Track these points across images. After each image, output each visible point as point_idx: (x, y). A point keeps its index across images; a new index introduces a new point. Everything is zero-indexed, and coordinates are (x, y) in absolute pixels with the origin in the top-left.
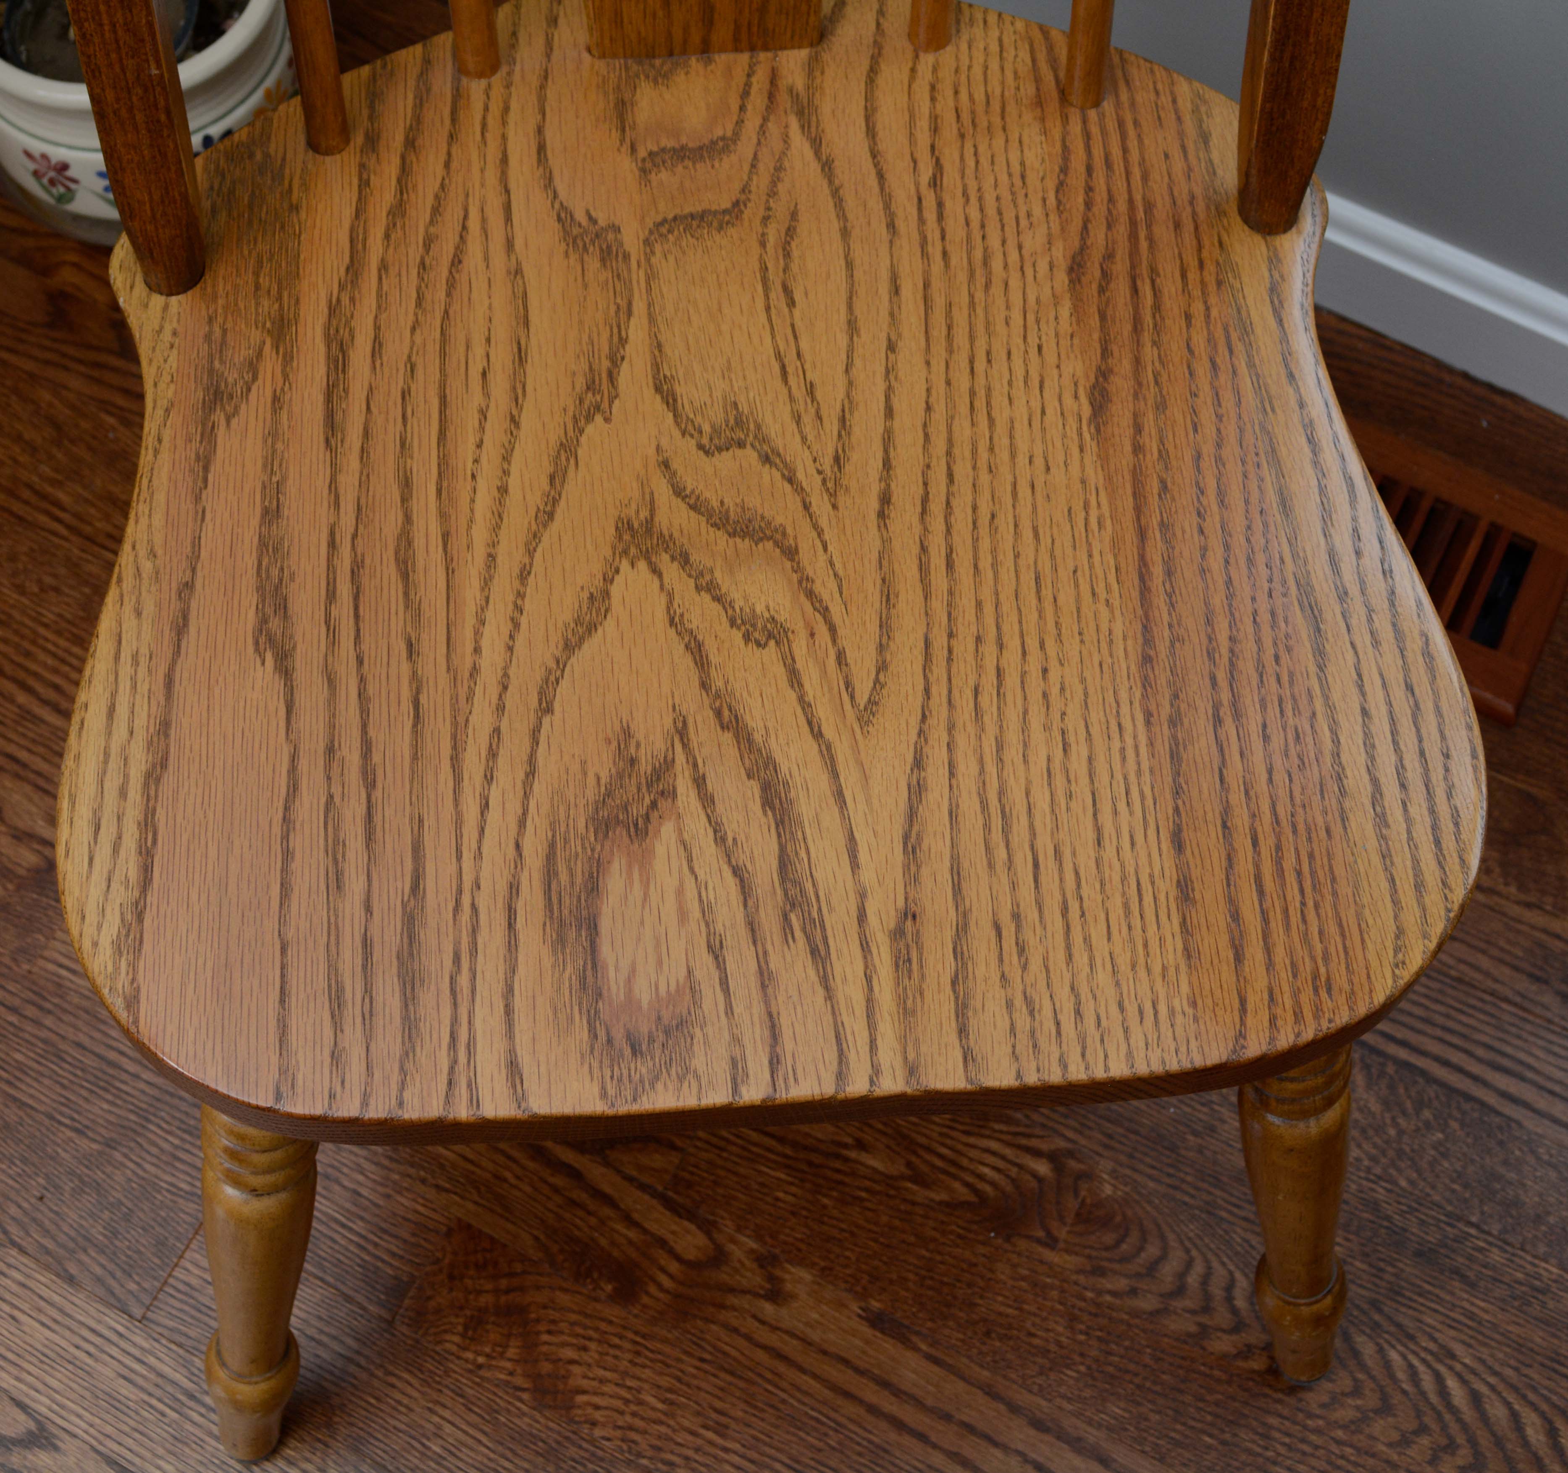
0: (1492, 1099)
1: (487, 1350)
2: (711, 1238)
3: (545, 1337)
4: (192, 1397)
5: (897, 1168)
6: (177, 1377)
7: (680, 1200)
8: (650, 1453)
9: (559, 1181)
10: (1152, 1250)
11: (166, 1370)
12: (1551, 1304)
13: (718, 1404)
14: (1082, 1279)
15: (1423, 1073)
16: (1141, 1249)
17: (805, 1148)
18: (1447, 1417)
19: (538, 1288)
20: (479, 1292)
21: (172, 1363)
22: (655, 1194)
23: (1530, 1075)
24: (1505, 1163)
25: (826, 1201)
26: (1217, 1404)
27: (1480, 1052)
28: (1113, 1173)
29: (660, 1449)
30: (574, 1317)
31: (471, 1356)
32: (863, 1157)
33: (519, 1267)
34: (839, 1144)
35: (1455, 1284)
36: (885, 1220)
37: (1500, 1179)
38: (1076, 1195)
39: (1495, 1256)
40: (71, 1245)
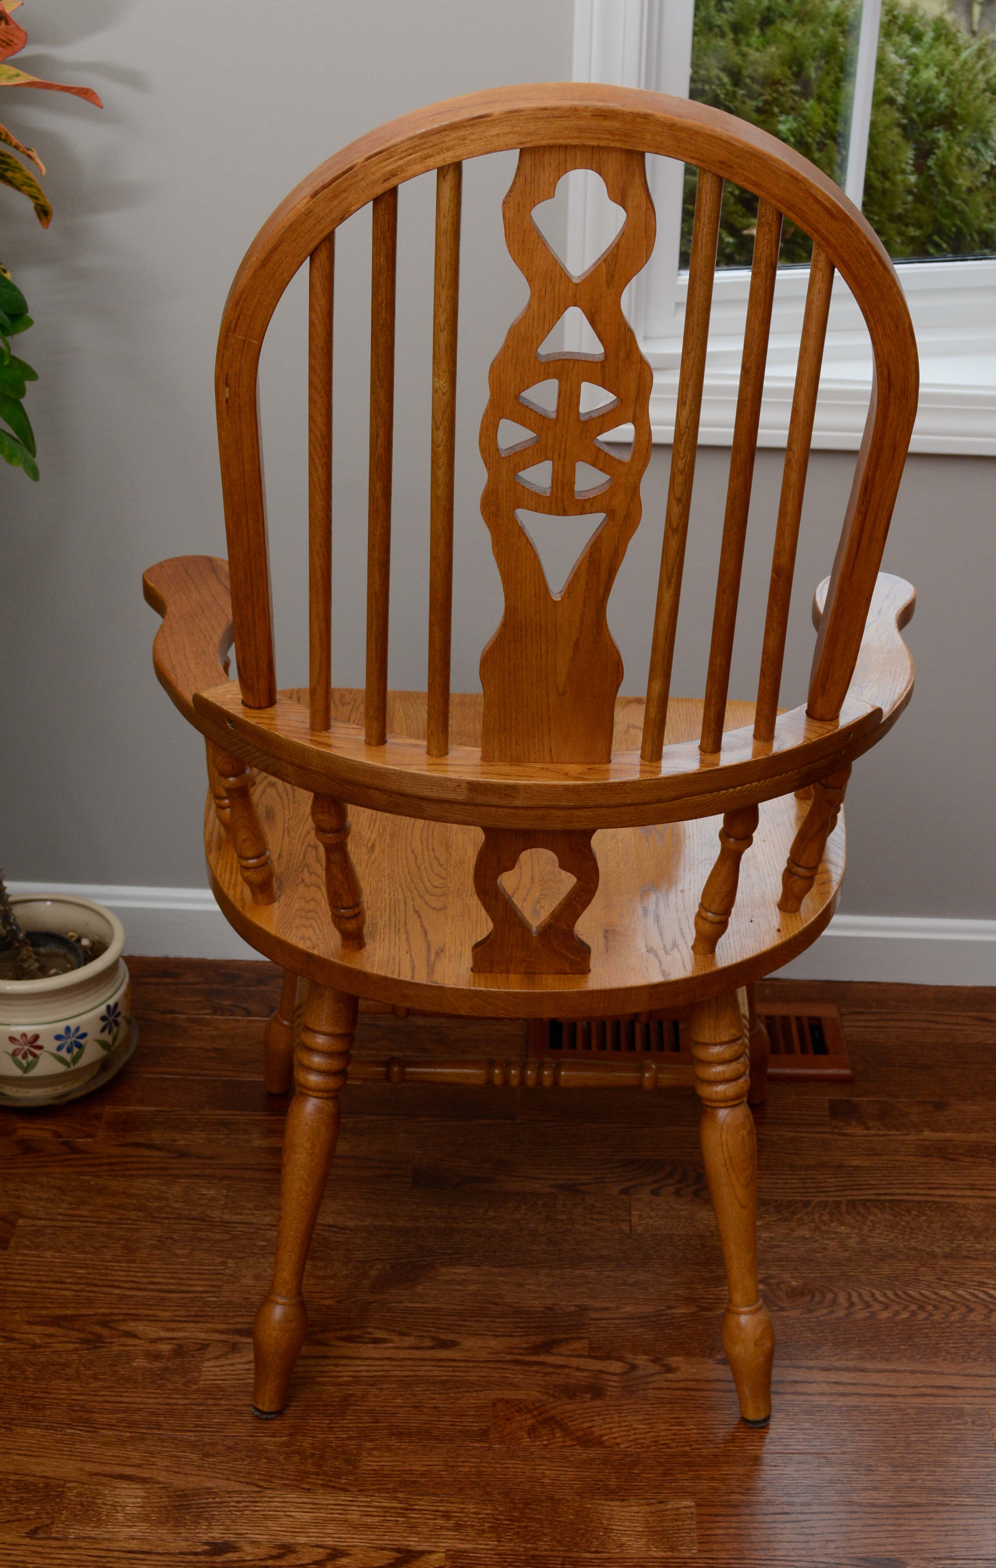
0: (938, 1199)
1: (546, 1438)
2: (625, 1362)
3: (571, 1424)
4: (408, 1510)
5: (693, 1309)
6: (394, 1505)
7: (599, 1354)
8: (653, 1444)
9: (535, 1368)
10: (830, 1296)
11: (385, 1504)
13: (673, 1416)
14: (806, 1316)
15: (902, 1200)
16: (824, 1297)
17: (646, 1317)
19: (554, 1408)
20: (526, 1420)
21: (387, 1501)
22: (585, 1356)
23: (947, 1186)
24: (959, 1216)
25: (668, 1331)
26: (898, 1334)
27: (921, 1186)
28: (792, 1277)
29: (656, 1441)
30: (580, 1412)
31: (539, 1443)
32: (674, 1311)
33: (538, 1404)
34: (660, 1311)
35: (968, 1261)
36: (700, 1328)
37: (961, 1222)
38: (781, 1290)
39: (978, 1246)
40: (299, 1478)
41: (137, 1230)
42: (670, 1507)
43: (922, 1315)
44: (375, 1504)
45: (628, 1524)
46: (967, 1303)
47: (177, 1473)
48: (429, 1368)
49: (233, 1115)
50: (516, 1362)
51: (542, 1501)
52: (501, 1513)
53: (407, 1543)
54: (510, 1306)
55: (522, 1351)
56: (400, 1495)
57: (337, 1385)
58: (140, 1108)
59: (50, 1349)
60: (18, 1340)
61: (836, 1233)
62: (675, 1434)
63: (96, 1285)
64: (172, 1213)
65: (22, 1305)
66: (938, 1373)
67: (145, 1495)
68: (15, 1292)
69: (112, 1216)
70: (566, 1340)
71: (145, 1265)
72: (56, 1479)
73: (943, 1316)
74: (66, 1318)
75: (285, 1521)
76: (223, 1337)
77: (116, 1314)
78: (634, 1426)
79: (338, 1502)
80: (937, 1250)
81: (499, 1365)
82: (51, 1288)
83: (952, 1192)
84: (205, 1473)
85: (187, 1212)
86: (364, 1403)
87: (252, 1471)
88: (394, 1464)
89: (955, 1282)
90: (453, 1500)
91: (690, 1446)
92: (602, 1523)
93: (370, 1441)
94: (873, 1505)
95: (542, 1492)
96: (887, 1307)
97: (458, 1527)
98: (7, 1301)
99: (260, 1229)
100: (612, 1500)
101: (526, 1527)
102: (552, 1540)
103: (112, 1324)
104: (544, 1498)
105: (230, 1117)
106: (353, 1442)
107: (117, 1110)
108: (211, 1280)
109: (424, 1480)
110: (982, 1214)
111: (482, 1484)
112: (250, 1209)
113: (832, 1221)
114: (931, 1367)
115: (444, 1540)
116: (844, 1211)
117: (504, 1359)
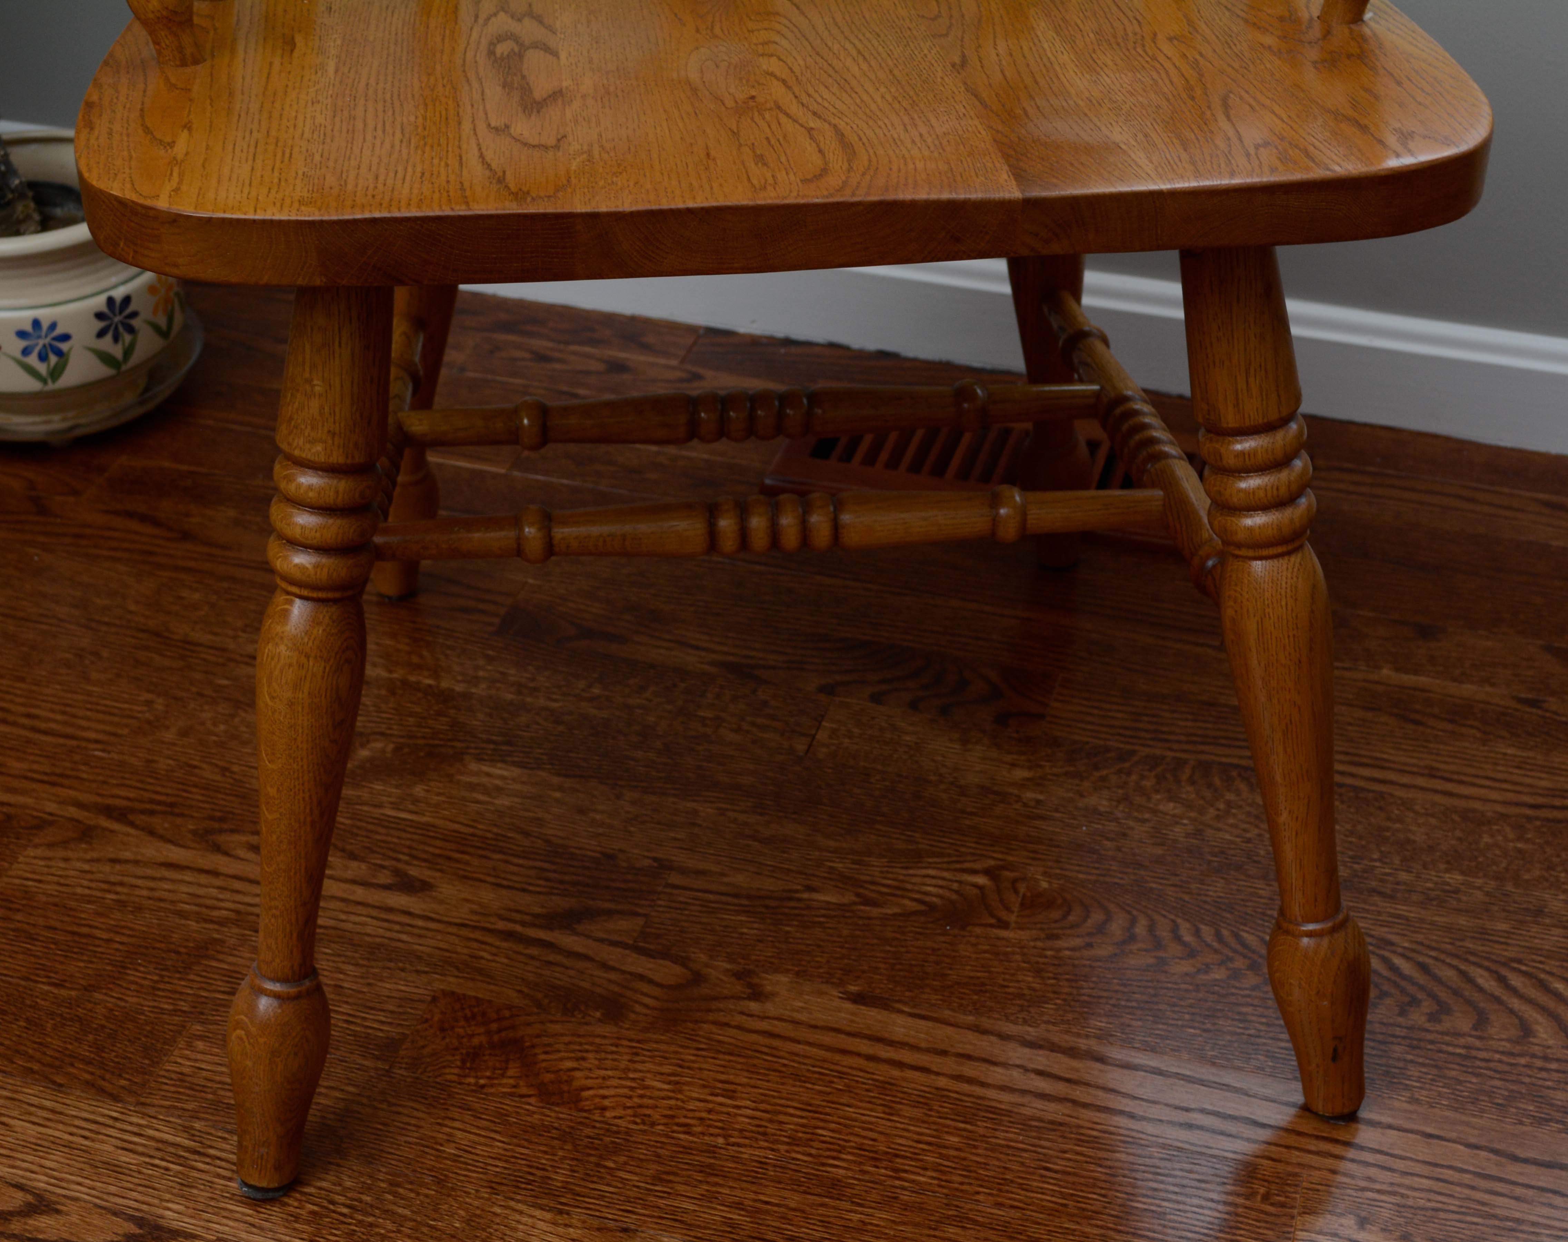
0: (1362, 783)
1: (488, 1074)
2: (686, 967)
3: (543, 1057)
4: (195, 1153)
5: (848, 898)
6: (178, 1140)
7: (652, 947)
8: (664, 1121)
9: (534, 951)
10: (1097, 917)
11: (166, 1137)
12: (1464, 898)
13: (723, 1077)
14: (1039, 944)
16: (1086, 917)
17: (760, 897)
18: (1403, 984)
19: (529, 1024)
20: (471, 1036)
21: (172, 1131)
22: (625, 946)
23: (1387, 765)
24: (1389, 819)
25: (788, 928)
26: (1191, 1006)
28: (1045, 874)
29: (673, 1117)
30: (568, 1039)
31: (472, 1080)
32: (815, 896)
33: (507, 1013)
34: (790, 891)
35: (1376, 899)
36: (845, 932)
37: (1388, 829)
38: (1016, 892)
39: (1403, 876)
40: (57, 1063)
41: (56, 635)
44: (151, 1132)
48: (363, 919)
50: (509, 935)
53: (160, 1211)
54: (547, 841)
56: (197, 1125)
58: (168, 464)
61: (1155, 812)
62: (710, 1111)
64: (120, 618)
66: (1236, 1090)
69: (33, 610)
70: (610, 913)
71: (34, 688)
76: (80, 814)
78: (648, 1082)
79: (94, 1117)
81: (478, 935)
83: (1392, 776)
85: (142, 620)
91: (725, 1137)
93: (203, 1023)
96: (1192, 954)
100: (541, 1208)
101: (371, 1225)
104: (428, 1180)
106: (175, 1020)
107: (135, 463)
108: (116, 724)
110: (1433, 821)
113: (1157, 792)
114: (1229, 1078)
115: (225, 1221)
116: (1184, 777)
117: (493, 927)
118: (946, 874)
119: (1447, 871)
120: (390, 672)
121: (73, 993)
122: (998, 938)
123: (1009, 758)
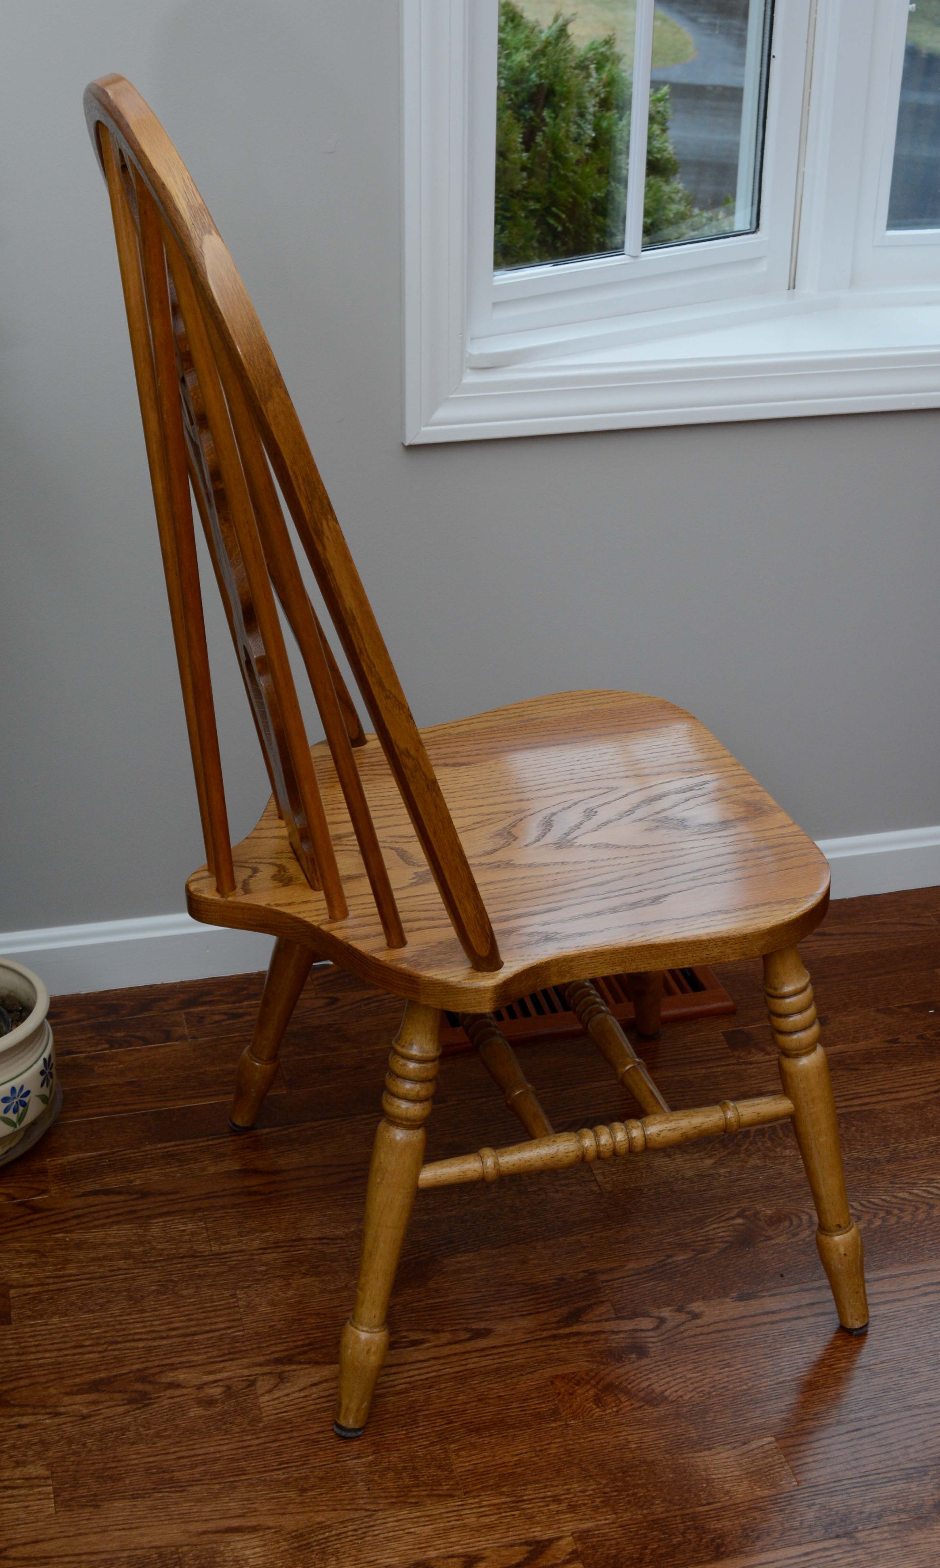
0: (858, 1109)
1: (613, 1405)
2: (652, 1317)
3: (629, 1386)
4: (518, 1502)
5: (690, 1254)
6: (503, 1500)
7: (626, 1314)
8: (712, 1390)
9: (574, 1340)
10: (805, 1218)
11: (495, 1502)
13: (718, 1359)
14: (792, 1240)
16: (801, 1220)
17: (651, 1270)
19: (608, 1374)
20: (588, 1391)
21: (495, 1498)
22: (614, 1319)
24: (883, 1121)
25: (678, 1279)
28: (765, 1206)
29: (714, 1386)
30: (633, 1373)
31: (610, 1411)
32: (675, 1259)
33: (592, 1374)
34: (662, 1261)
35: (910, 1161)
36: (705, 1270)
37: (887, 1127)
38: (760, 1220)
39: (912, 1146)
40: (403, 1494)
41: (133, 1279)
42: (754, 1446)
43: (893, 1220)
44: (485, 1503)
45: (724, 1471)
46: (926, 1201)
47: (284, 1514)
48: (476, 1360)
49: (176, 1146)
50: (555, 1337)
51: (637, 1466)
52: (606, 1485)
53: (531, 1535)
54: (523, 1284)
55: (553, 1325)
56: (504, 1489)
57: (396, 1394)
58: (81, 1155)
59: (101, 1417)
60: (64, 1413)
61: (784, 1157)
62: (728, 1376)
63: (117, 1343)
64: (161, 1255)
65: (52, 1377)
67: (261, 1543)
68: (40, 1366)
69: (101, 1270)
70: (590, 1306)
71: (157, 1313)
72: (165, 1547)
73: (910, 1217)
74: (101, 1381)
75: (408, 1538)
76: (266, 1369)
77: (152, 1368)
78: (688, 1376)
79: (449, 1509)
80: (878, 1156)
81: (538, 1344)
82: (74, 1355)
83: (867, 1100)
84: (311, 1508)
85: (174, 1251)
86: (431, 1407)
87: (354, 1497)
88: (485, 1460)
89: (907, 1183)
90: (555, 1483)
91: (745, 1385)
92: (701, 1475)
93: (453, 1442)
94: (930, 1405)
95: (634, 1458)
97: (572, 1508)
98: (35, 1376)
99: (252, 1255)
100: (700, 1451)
101: (633, 1494)
102: (663, 1502)
103: (152, 1379)
104: (638, 1463)
105: (175, 1148)
106: (438, 1447)
107: (60, 1162)
108: (230, 1314)
109: (519, 1469)
110: (902, 1115)
111: (576, 1461)
112: (235, 1237)
113: (776, 1147)
114: (922, 1267)
115: (565, 1524)
116: (781, 1135)
117: (542, 1337)
118: (721, 1224)
119: (927, 1136)
120: (348, 1228)
121: (370, 1458)
122: (774, 1245)
123: (696, 1156)
